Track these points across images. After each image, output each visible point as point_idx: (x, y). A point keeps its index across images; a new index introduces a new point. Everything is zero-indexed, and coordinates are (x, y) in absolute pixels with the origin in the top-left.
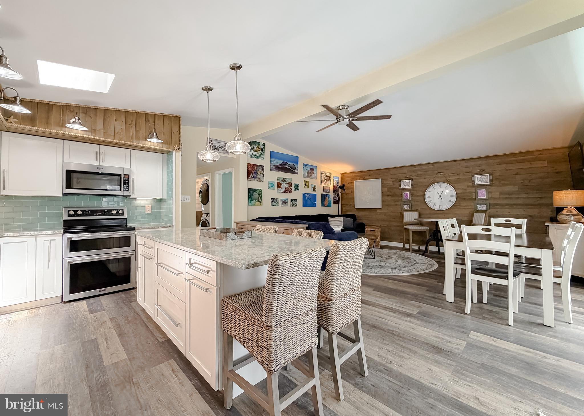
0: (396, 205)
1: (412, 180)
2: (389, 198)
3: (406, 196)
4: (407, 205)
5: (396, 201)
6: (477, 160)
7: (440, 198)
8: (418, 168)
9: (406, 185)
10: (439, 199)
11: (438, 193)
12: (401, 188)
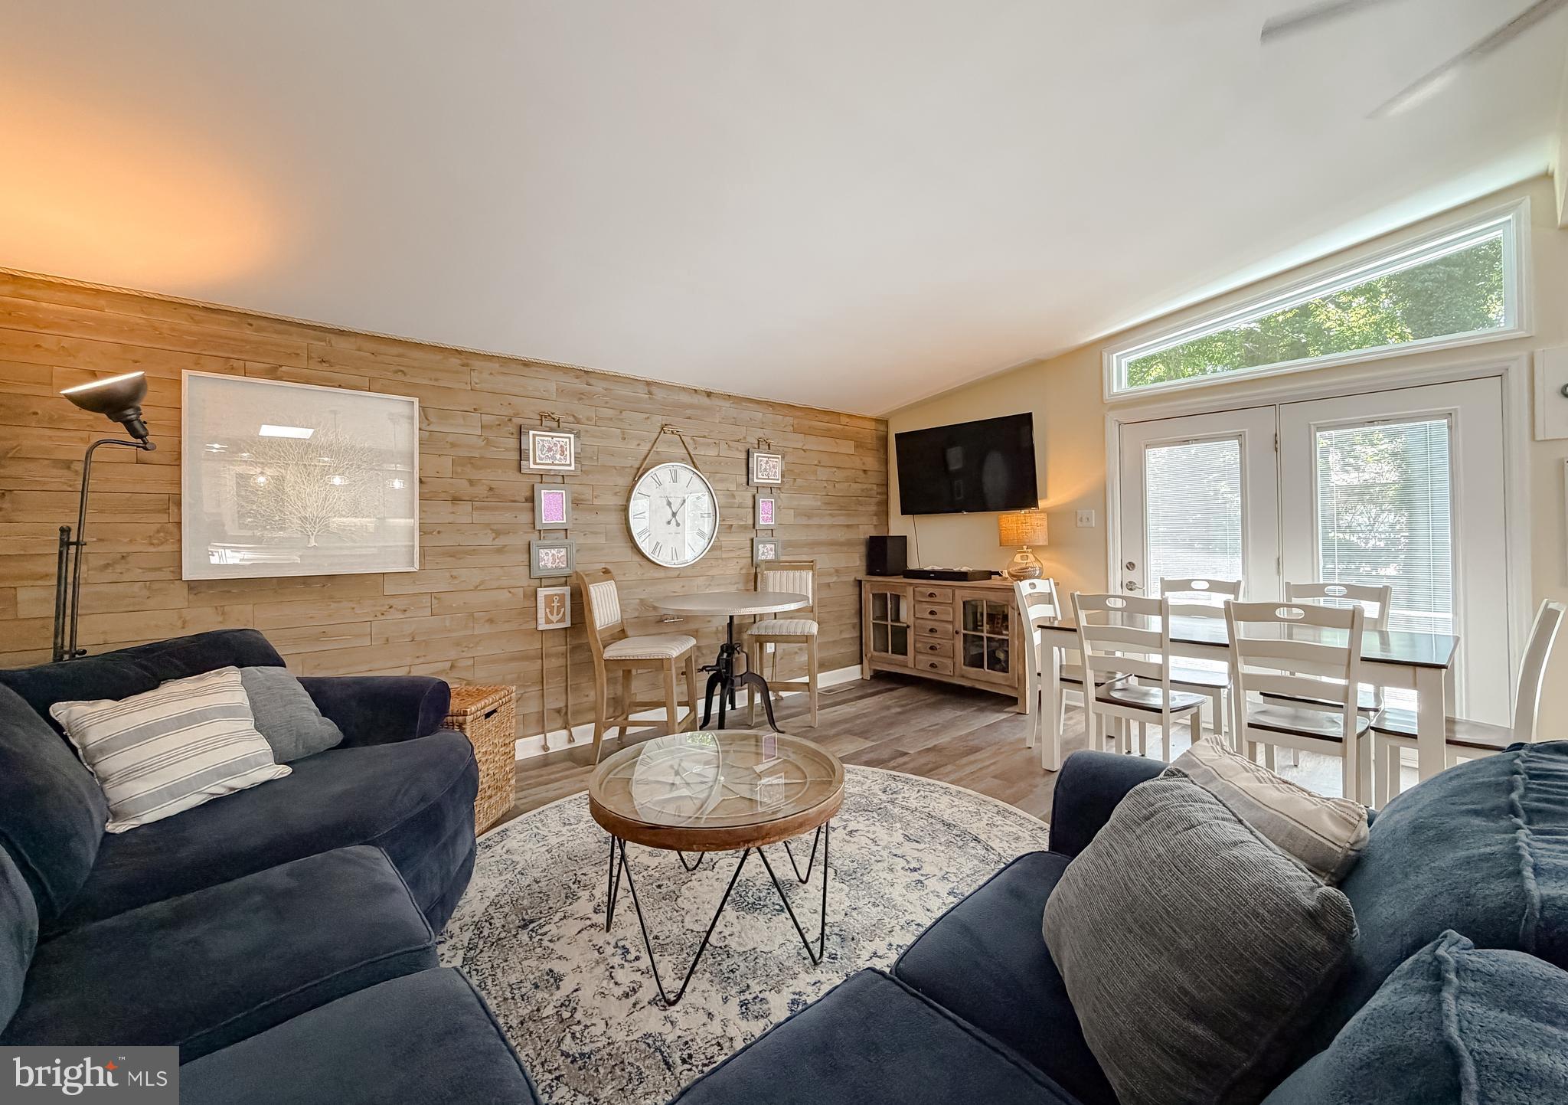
0: (501, 550)
1: (578, 436)
2: (464, 513)
3: (553, 507)
4: (554, 551)
5: (498, 533)
6: (756, 406)
7: (673, 522)
8: (599, 387)
9: (553, 457)
10: (669, 523)
11: (669, 504)
12: (532, 466)
